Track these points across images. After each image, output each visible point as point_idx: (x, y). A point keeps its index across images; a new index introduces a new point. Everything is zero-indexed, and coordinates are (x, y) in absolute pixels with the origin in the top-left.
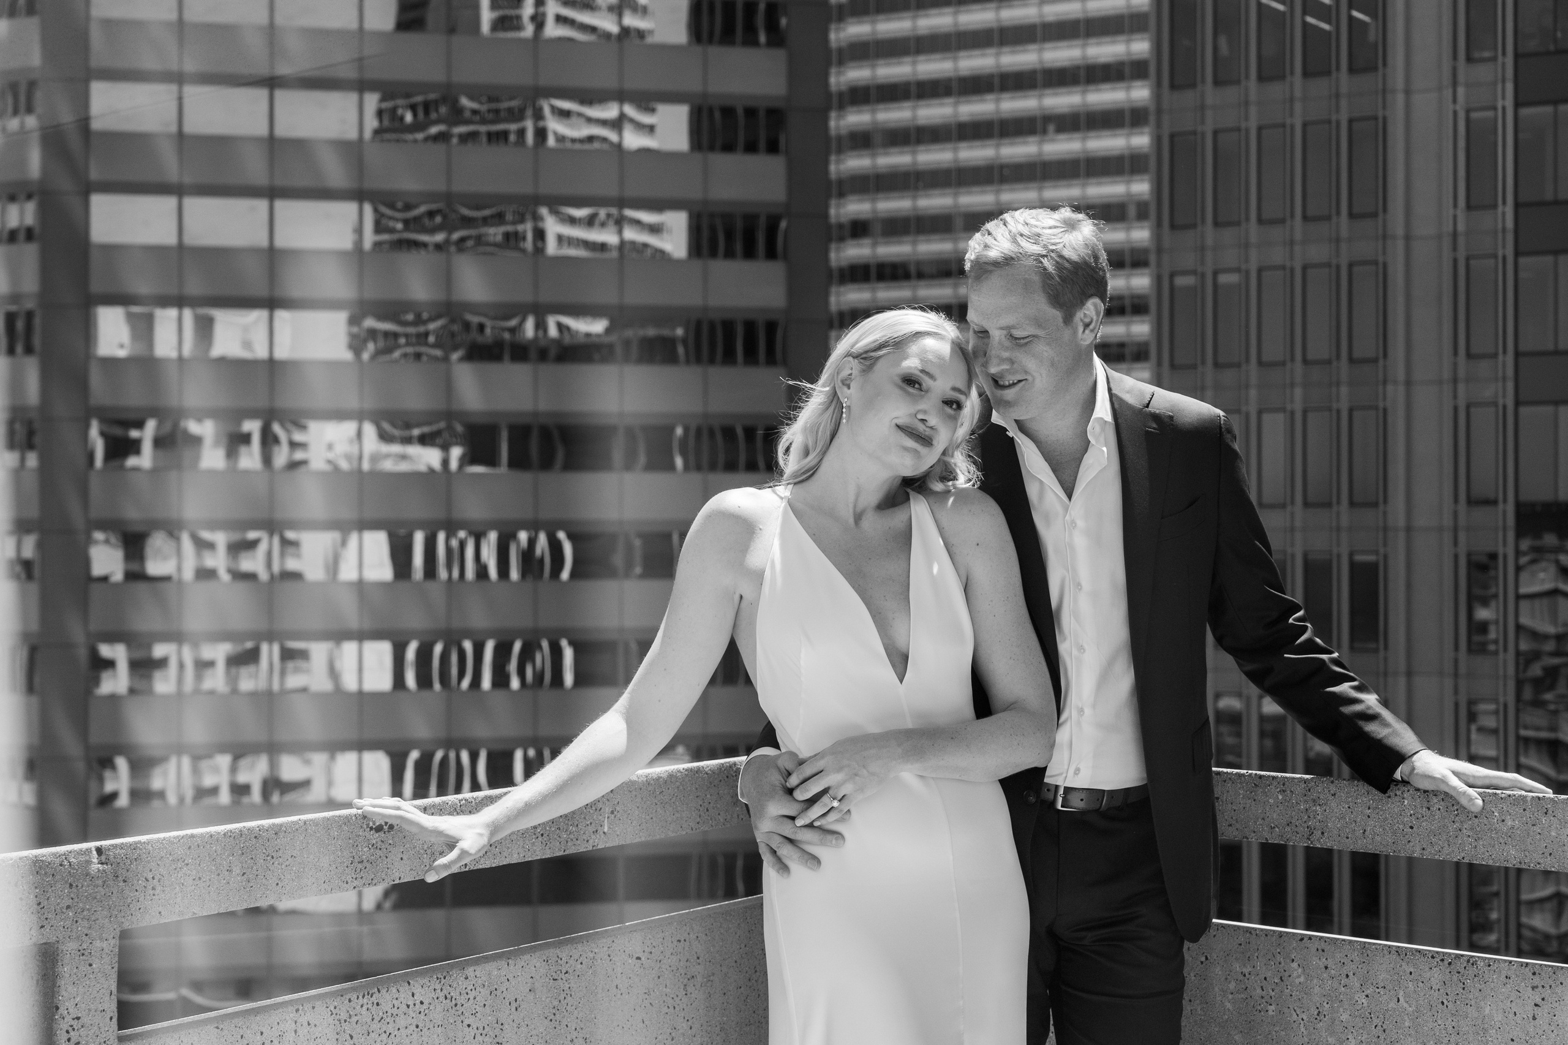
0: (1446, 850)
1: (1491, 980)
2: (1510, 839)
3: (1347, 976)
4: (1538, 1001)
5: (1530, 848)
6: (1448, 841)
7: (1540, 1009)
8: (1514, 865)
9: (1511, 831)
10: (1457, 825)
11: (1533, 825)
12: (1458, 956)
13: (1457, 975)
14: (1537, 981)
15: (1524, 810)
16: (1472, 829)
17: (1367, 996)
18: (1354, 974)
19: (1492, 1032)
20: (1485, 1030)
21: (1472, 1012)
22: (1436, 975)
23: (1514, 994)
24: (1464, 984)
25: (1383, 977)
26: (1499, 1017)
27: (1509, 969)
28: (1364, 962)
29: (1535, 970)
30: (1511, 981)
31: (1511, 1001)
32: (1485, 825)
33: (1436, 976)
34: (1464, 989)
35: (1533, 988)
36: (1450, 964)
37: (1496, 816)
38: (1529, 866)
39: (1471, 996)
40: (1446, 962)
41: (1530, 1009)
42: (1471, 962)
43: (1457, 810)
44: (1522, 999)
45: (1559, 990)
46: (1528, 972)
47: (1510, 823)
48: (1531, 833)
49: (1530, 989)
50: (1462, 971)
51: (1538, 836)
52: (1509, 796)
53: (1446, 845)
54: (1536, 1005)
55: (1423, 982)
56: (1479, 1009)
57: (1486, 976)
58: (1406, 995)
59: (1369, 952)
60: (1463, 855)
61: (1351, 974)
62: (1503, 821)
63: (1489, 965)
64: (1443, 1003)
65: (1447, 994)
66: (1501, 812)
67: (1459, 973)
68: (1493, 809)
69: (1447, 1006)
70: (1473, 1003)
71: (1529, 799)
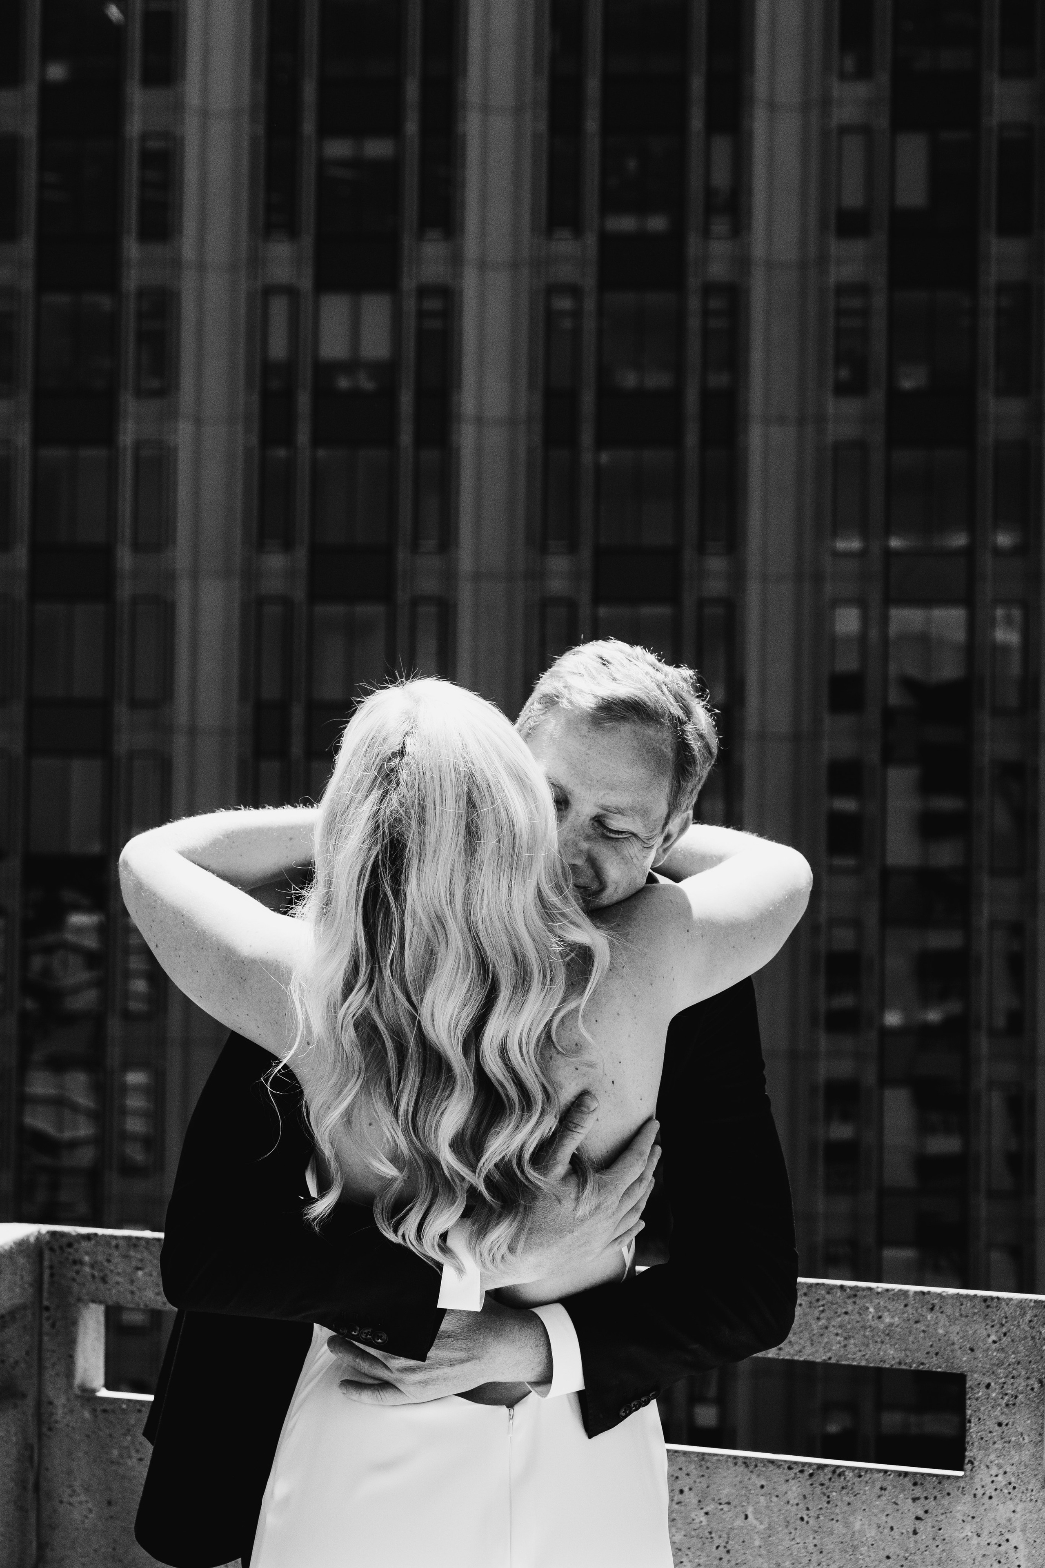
0: (809, 1350)
1: (862, 1492)
2: (888, 1338)
3: (682, 1492)
4: (920, 1513)
5: (913, 1347)
6: (812, 1340)
7: (922, 1523)
8: (892, 1366)
9: (889, 1328)
10: (823, 1322)
11: (917, 1322)
12: (821, 1467)
13: (821, 1487)
14: (918, 1492)
15: (906, 1306)
16: (841, 1327)
17: (707, 1513)
18: (690, 1489)
19: (864, 1549)
20: (855, 1548)
21: (839, 1528)
22: (794, 1488)
23: (890, 1508)
24: (828, 1497)
25: (726, 1492)
26: (872, 1532)
27: (884, 1480)
28: (703, 1476)
29: (917, 1480)
30: (887, 1492)
31: (887, 1515)
32: (858, 1322)
33: (794, 1490)
34: (828, 1502)
35: (915, 1500)
36: (811, 1475)
37: (870, 1312)
38: (911, 1367)
39: (838, 1510)
40: (806, 1474)
41: (909, 1523)
42: (838, 1472)
43: (823, 1305)
44: (900, 1512)
45: (945, 1501)
46: (907, 1482)
47: (887, 1320)
48: (914, 1331)
49: (910, 1501)
50: (827, 1483)
51: (922, 1335)
52: (887, 1290)
53: (808, 1344)
54: (918, 1518)
55: (777, 1496)
56: (847, 1524)
57: (856, 1488)
58: (756, 1512)
59: (709, 1464)
60: (829, 1355)
61: (686, 1489)
62: (880, 1317)
63: (860, 1476)
64: (802, 1519)
65: (808, 1509)
66: (877, 1308)
67: (822, 1485)
68: (868, 1305)
69: (808, 1522)
70: (839, 1517)
71: (911, 1294)
